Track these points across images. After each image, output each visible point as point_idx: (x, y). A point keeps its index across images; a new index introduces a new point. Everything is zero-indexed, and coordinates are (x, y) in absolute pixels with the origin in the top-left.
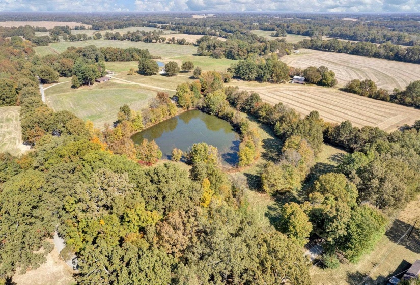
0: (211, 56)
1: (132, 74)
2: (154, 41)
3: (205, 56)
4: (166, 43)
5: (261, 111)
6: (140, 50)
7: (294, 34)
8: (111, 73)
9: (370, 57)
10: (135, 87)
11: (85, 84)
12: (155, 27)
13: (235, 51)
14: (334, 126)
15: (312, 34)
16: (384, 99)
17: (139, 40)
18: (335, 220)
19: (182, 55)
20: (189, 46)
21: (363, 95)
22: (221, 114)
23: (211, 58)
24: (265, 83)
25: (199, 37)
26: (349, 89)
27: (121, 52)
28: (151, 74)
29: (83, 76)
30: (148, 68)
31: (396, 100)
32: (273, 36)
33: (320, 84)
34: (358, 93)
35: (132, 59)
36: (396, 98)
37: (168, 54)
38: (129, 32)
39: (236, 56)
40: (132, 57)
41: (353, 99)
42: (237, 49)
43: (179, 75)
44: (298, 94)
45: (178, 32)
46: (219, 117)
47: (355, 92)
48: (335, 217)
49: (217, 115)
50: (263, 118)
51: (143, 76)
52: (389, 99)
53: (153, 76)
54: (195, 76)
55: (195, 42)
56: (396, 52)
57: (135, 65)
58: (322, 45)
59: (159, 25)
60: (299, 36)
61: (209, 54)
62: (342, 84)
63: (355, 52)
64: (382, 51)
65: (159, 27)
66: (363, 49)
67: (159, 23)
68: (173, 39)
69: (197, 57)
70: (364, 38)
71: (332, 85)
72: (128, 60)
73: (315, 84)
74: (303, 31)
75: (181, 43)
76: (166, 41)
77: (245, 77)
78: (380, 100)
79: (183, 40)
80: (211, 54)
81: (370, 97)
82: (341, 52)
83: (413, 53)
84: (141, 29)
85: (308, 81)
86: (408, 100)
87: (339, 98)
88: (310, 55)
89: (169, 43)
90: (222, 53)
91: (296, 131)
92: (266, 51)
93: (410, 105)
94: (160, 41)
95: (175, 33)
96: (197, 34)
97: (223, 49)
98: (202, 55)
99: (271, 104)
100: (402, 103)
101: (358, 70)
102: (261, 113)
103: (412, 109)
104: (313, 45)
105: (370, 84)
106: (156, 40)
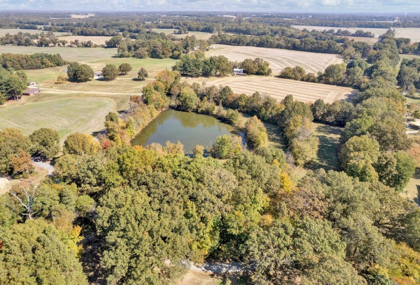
0: (134, 56)
1: (60, 83)
2: (50, 45)
3: (126, 57)
4: (68, 46)
7: (194, 31)
8: (33, 84)
9: (274, 48)
10: (78, 95)
11: (12, 98)
12: (35, 29)
13: (159, 50)
15: (212, 30)
16: (313, 81)
17: (30, 45)
19: (100, 58)
20: (98, 48)
21: (296, 80)
22: (201, 109)
23: (135, 59)
24: (212, 78)
26: (284, 76)
27: (27, 59)
28: (86, 80)
31: (323, 81)
32: (175, 34)
33: (258, 74)
34: (292, 79)
35: (44, 66)
36: (322, 79)
37: (82, 58)
38: (7, 35)
39: (161, 55)
40: (43, 63)
41: (292, 83)
42: (161, 48)
43: (118, 78)
44: (247, 84)
45: (71, 34)
46: (198, 113)
47: (289, 78)
49: (196, 111)
50: (243, 108)
51: (76, 83)
52: (317, 80)
53: (88, 82)
54: (141, 78)
55: (104, 43)
56: (293, 43)
58: (231, 40)
59: (39, 27)
61: (131, 55)
62: (278, 73)
63: (261, 45)
64: (282, 42)
65: (41, 29)
66: (267, 41)
67: (39, 24)
68: (76, 41)
69: (118, 59)
70: (256, 32)
71: (268, 73)
72: (38, 68)
73: (253, 74)
74: (202, 27)
75: (87, 45)
76: (66, 45)
77: (193, 73)
78: (311, 82)
79: (89, 42)
80: (133, 54)
81: (302, 80)
82: (249, 46)
85: (247, 72)
86: (331, 80)
87: (281, 84)
88: (225, 49)
89: (71, 46)
90: (146, 53)
92: (188, 48)
93: (333, 84)
94: (59, 45)
95: (68, 35)
96: (97, 36)
98: (124, 57)
100: (327, 83)
101: (273, 59)
103: (335, 86)
104: (223, 40)
106: (55, 44)
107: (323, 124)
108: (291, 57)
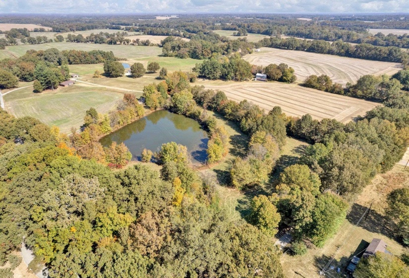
0: (176, 56)
1: (97, 77)
2: (118, 43)
3: (170, 56)
4: (131, 44)
5: (227, 108)
6: (104, 52)
7: (255, 33)
8: (76, 77)
9: (325, 53)
10: (101, 89)
11: (49, 88)
12: (119, 29)
13: (199, 52)
14: (296, 120)
15: (271, 33)
16: (339, 93)
17: (103, 42)
18: (301, 209)
19: (147, 56)
20: (154, 47)
21: (320, 90)
22: (189, 113)
23: (176, 58)
24: (229, 81)
25: (163, 38)
26: (308, 84)
27: (85, 55)
28: (117, 76)
29: (45, 80)
30: (113, 70)
31: (349, 94)
32: (235, 36)
33: (281, 80)
34: (316, 88)
35: (97, 61)
36: (349, 91)
37: (133, 56)
38: (92, 35)
39: (200, 56)
40: (97, 59)
41: (312, 93)
42: (201, 49)
43: (145, 76)
44: (262, 91)
45: (142, 33)
46: (187, 117)
47: (313, 87)
48: (301, 206)
49: (184, 114)
50: (229, 115)
51: (109, 78)
52: (343, 92)
53: (119, 78)
54: (162, 77)
55: (159, 43)
56: (347, 48)
57: (100, 68)
58: (281, 43)
59: (122, 27)
60: (260, 35)
61: (174, 54)
62: (301, 79)
63: (311, 50)
64: (334, 48)
65: (123, 29)
66: (318, 46)
67: (122, 25)
68: (138, 40)
69: (162, 57)
70: (319, 36)
71: (291, 81)
72: (93, 63)
73: (276, 80)
74: (263, 30)
75: (146, 44)
76: (130, 43)
77: (210, 76)
78: (335, 93)
79: (148, 41)
80: (176, 54)
81: (327, 91)
82: (299, 50)
83: (361, 50)
84: (104, 31)
85: (270, 78)
86: (360, 93)
87: (299, 93)
88: (270, 53)
89: (133, 45)
90: (187, 54)
91: (261, 126)
92: (229, 50)
93: (362, 97)
94: (124, 43)
95: (139, 35)
96: (162, 35)
97: (187, 49)
98: (167, 56)
99: (236, 101)
100: (355, 96)
101: (314, 65)
102: (227, 111)
103: (363, 101)
104: (272, 44)
105: (326, 79)
106: (121, 42)
107: (308, 143)
108: (335, 64)
